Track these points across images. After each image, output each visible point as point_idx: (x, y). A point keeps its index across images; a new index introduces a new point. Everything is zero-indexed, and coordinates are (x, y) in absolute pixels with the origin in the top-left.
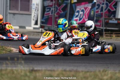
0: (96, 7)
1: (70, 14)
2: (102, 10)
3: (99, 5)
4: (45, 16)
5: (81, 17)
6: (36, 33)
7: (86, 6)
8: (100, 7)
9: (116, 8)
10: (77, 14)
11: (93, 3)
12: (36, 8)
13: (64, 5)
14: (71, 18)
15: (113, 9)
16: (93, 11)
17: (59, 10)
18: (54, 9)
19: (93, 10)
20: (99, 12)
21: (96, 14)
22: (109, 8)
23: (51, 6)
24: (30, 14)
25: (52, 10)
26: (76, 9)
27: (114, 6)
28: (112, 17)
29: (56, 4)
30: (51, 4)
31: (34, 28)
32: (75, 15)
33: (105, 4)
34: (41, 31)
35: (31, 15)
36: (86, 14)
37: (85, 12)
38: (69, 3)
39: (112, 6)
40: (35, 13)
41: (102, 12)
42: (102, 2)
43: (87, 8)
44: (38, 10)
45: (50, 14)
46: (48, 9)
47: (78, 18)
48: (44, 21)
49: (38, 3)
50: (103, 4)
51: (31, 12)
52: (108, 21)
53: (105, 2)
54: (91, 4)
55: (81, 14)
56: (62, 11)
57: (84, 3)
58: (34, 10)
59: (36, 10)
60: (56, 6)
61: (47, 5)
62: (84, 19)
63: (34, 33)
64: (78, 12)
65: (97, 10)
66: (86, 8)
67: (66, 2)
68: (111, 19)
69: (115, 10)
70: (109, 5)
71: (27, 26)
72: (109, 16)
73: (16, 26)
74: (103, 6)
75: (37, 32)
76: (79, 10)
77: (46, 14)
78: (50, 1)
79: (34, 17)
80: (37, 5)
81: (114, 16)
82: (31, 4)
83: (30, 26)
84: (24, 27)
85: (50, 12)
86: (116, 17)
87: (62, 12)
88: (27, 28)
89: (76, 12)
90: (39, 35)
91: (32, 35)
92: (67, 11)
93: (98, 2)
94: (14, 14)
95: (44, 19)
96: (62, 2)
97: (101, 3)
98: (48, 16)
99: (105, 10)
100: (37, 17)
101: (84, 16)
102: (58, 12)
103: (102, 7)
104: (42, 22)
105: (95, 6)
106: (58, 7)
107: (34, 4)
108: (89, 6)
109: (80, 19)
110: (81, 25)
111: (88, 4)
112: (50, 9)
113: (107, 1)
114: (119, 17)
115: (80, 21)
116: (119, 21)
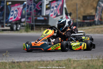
0: (26, 7)
1: (6, 14)
2: (31, 10)
3: (28, 6)
5: (15, 16)
7: (19, 7)
10: (12, 13)
11: (24, 4)
13: (1, 6)
14: (7, 17)
19: (24, 9)
20: (29, 11)
22: (36, 8)
26: (11, 9)
28: (39, 15)
32: (10, 14)
33: (33, 4)
37: (18, 12)
47: (13, 17)
50: (31, 5)
52: (37, 18)
54: (22, 5)
55: (15, 14)
62: (18, 17)
64: (13, 12)
66: (18, 9)
67: (2, 4)
69: (40, 9)
70: (36, 5)
72: (37, 14)
86: (42, 15)
93: (27, 3)
97: (29, 4)
101: (18, 15)
103: (31, 7)
108: (21, 7)
109: (15, 17)
110: (15, 22)
111: (20, 5)
113: (34, 2)
114: (44, 15)
115: (15, 19)
116: (45, 18)
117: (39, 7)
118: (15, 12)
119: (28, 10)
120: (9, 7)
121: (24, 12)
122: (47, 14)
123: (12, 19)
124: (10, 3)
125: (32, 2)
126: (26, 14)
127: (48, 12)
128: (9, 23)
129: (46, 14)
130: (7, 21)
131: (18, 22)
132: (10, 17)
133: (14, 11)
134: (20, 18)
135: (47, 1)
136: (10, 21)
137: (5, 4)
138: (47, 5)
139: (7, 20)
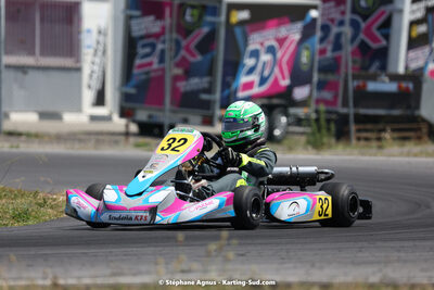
0: (319, 34)
1: (226, 63)
2: (337, 46)
3: (325, 29)
4: (136, 71)
7: (283, 31)
8: (332, 37)
9: (387, 37)
10: (249, 62)
11: (308, 20)
12: (98, 43)
13: (205, 30)
14: (229, 79)
15: (377, 40)
16: (307, 49)
17: (187, 49)
18: (167, 46)
19: (307, 44)
20: (329, 54)
21: (317, 58)
22: (362, 36)
23: (157, 36)
25: (163, 52)
26: (246, 44)
27: (379, 28)
28: (373, 69)
29: (174, 27)
30: (155, 29)
31: (93, 118)
32: (244, 65)
33: (347, 22)
34: (122, 129)
35: (79, 69)
36: (284, 62)
37: (279, 55)
38: (220, 24)
39: (374, 29)
40: (93, 63)
41: (337, 54)
42: (338, 17)
43: (285, 39)
44: (104, 53)
45: (155, 66)
46: (144, 46)
47: (255, 78)
48: (133, 91)
49: (103, 26)
50: (341, 23)
51: (79, 60)
52: (365, 86)
53: (348, 17)
54: (299, 26)
55: (264, 63)
56: (195, 52)
57: (275, 21)
58: (91, 51)
59: (96, 51)
60: (175, 35)
61: (143, 32)
62: (276, 81)
64: (255, 54)
66: (281, 41)
67: (209, 19)
68: (374, 78)
69: (384, 43)
70: (363, 25)
72: (365, 68)
73: (26, 111)
74: (342, 29)
77: (140, 66)
78: (152, 18)
79: (91, 76)
80: (100, 33)
81: (383, 68)
82: (79, 33)
85: (154, 59)
86: (391, 69)
87: (199, 58)
88: (69, 118)
89: (247, 54)
90: (117, 142)
91: (93, 141)
92: (215, 53)
93: (322, 15)
95: (133, 82)
97: (332, 20)
98: (147, 73)
100: (101, 77)
101: (277, 70)
102: (184, 59)
103: (338, 36)
104: (126, 97)
105: (314, 33)
106: (180, 38)
107: (89, 31)
108: (293, 32)
109: (263, 81)
110: (265, 101)
111: (289, 26)
112: (153, 46)
113: (354, 11)
114: (401, 70)
115: (264, 88)
116: (404, 85)
117: (378, 34)
118: (265, 57)
119: (323, 46)
120: (238, 31)
121: (305, 58)
122: (414, 66)
123: (249, 86)
124: (244, 15)
125: (343, 13)
126: (316, 65)
127: (419, 58)
129: (407, 68)
130: (229, 96)
131: (275, 101)
132: (244, 79)
133: (262, 51)
134: (285, 82)
135: (415, 6)
136: (241, 94)
137: (223, 18)
139: (226, 92)
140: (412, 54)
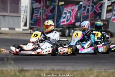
0: (83, 9)
1: (57, 16)
2: (88, 12)
3: (85, 7)
4: (34, 17)
5: (68, 19)
6: (25, 35)
7: (73, 8)
8: (87, 9)
9: (101, 10)
11: (80, 5)
12: (25, 10)
13: (52, 7)
14: (58, 20)
15: (98, 11)
16: (79, 12)
17: (47, 12)
18: (42, 11)
19: (79, 11)
20: (86, 14)
21: (82, 15)
22: (94, 9)
23: (40, 8)
24: (19, 15)
25: (41, 12)
26: (63, 11)
27: (99, 7)
28: (97, 18)
29: (44, 6)
30: (39, 6)
31: (23, 30)
32: (62, 16)
33: (91, 5)
34: (30, 32)
35: (20, 17)
36: (73, 16)
37: (72, 14)
38: (56, 5)
39: (98, 7)
40: (24, 15)
41: (88, 14)
43: (74, 10)
44: (27, 12)
45: (39, 16)
46: (36, 11)
47: (65, 20)
48: (33, 22)
49: (27, 5)
50: (89, 6)
51: (20, 14)
52: (94, 22)
53: (91, 4)
54: (77, 6)
55: (68, 16)
56: (49, 12)
57: (71, 5)
58: (23, 12)
59: (25, 12)
60: (44, 8)
61: (36, 7)
62: (71, 20)
63: (23, 34)
64: (65, 13)
65: (84, 12)
66: (72, 10)
67: (53, 4)
68: (97, 21)
69: (100, 11)
70: (95, 7)
71: (17, 28)
72: (95, 18)
73: (5, 27)
74: (89, 7)
75: (26, 33)
76: (66, 11)
77: (35, 16)
78: (38, 3)
79: (23, 18)
80: (26, 7)
81: (100, 18)
82: (20, 7)
83: (20, 28)
84: (14, 29)
85: (39, 14)
86: (102, 18)
87: (50, 14)
88: (17, 29)
89: (63, 14)
90: (28, 36)
91: (22, 36)
92: (55, 13)
93: (84, 4)
94: (4, 16)
95: (33, 20)
96: (50, 4)
97: (87, 5)
98: (37, 18)
99: (91, 11)
100: (26, 19)
101: (71, 18)
102: (46, 14)
103: (88, 9)
104: (31, 24)
105: (81, 8)
106: (46, 9)
107: (23, 7)
108: (76, 8)
109: (67, 21)
110: (68, 26)
111: (75, 6)
112: (38, 11)
113: (92, 3)
114: (104, 18)
116: (105, 22)
117: (99, 9)
118: (68, 14)
120: (61, 7)
122: (108, 17)
123: (64, 22)
125: (90, 3)
126: (82, 17)
127: (110, 15)
128: (60, 27)
129: (106, 18)
130: (58, 24)
131: (71, 26)
132: (62, 20)
134: (73, 21)
135: (109, 2)
136: (61, 24)
137: (57, 4)
138: (108, 6)
140: (108, 14)
